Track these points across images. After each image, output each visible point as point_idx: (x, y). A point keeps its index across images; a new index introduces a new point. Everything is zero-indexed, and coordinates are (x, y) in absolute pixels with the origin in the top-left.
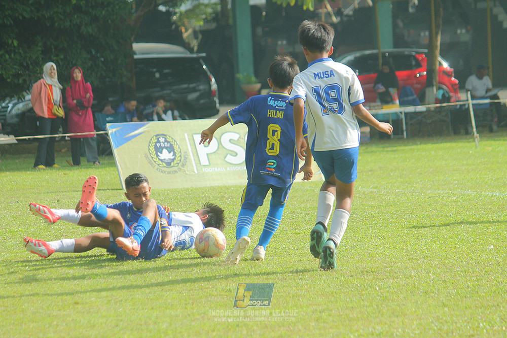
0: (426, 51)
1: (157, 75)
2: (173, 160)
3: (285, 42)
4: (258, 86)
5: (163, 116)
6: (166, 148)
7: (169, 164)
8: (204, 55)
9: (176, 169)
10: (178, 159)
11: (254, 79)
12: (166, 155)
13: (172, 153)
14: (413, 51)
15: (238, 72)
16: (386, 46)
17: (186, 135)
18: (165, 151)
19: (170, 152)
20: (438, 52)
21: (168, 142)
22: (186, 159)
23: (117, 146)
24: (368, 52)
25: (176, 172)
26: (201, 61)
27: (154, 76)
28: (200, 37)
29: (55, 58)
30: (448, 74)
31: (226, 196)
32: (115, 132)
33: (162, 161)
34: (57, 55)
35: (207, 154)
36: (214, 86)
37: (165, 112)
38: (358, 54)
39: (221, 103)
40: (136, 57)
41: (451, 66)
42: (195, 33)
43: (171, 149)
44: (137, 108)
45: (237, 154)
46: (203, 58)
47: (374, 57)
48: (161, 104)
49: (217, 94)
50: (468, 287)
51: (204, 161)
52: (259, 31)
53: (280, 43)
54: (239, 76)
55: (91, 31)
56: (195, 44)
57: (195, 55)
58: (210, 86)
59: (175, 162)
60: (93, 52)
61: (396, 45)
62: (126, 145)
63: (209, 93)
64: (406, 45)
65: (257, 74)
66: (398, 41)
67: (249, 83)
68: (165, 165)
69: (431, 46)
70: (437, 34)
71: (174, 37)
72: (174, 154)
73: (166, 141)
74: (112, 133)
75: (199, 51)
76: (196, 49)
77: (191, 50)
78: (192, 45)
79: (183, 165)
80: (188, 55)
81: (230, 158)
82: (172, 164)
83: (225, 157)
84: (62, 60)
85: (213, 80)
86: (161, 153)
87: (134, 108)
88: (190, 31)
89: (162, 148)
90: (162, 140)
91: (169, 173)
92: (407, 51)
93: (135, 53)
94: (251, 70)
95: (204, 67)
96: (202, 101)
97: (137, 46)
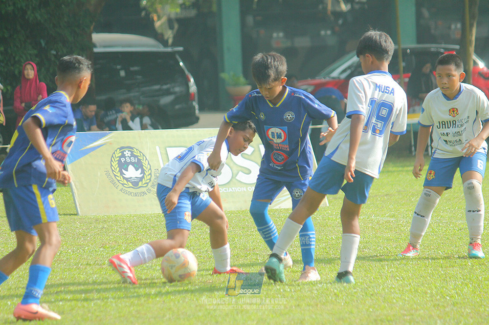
0: (457, 47)
1: (122, 73)
2: (141, 179)
3: (281, 35)
4: (248, 89)
5: (130, 124)
6: (133, 164)
7: (136, 184)
8: (181, 49)
10: (147, 178)
11: (242, 79)
12: (132, 173)
13: (140, 171)
14: (440, 47)
15: (223, 71)
16: (407, 41)
17: (157, 148)
18: (131, 167)
19: (137, 169)
21: (135, 156)
23: (71, 161)
26: (178, 57)
27: (119, 74)
28: (176, 26)
30: (485, 77)
33: (127, 179)
36: (193, 88)
37: (132, 119)
39: (202, 109)
40: (96, 50)
41: (488, 66)
42: (170, 22)
43: (139, 166)
46: (178, 52)
48: (127, 108)
49: (196, 97)
52: (250, 20)
53: (275, 35)
54: (225, 76)
55: (39, 18)
56: (169, 35)
57: (169, 50)
58: (188, 88)
60: (43, 44)
61: (419, 41)
62: (82, 160)
63: (188, 96)
64: (433, 40)
65: (246, 75)
67: (237, 84)
68: (131, 185)
69: (463, 41)
70: (471, 26)
71: (144, 26)
72: (143, 172)
73: (133, 155)
75: (174, 44)
76: (170, 41)
77: (165, 43)
78: (166, 37)
80: (161, 49)
82: (140, 184)
85: (192, 80)
87: (93, 113)
88: (164, 19)
89: (128, 165)
90: (127, 153)
92: (433, 47)
93: (95, 46)
94: (240, 68)
95: (181, 64)
96: (177, 107)
97: (97, 37)
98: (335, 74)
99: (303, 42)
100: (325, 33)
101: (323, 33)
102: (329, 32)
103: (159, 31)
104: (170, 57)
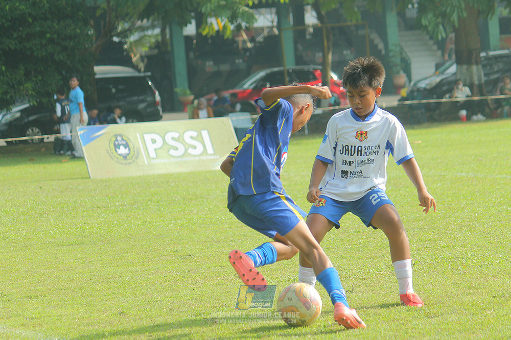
0: (320, 67)
1: (114, 90)
2: (128, 154)
3: (211, 63)
4: (192, 97)
5: (118, 120)
6: (123, 145)
7: (125, 157)
8: (149, 74)
9: (131, 161)
10: (132, 153)
11: (188, 92)
12: (123, 150)
13: (127, 149)
14: (311, 67)
15: (176, 87)
16: (290, 64)
17: (138, 135)
18: (122, 147)
19: (125, 148)
20: (329, 68)
21: (124, 140)
22: (138, 153)
23: (85, 144)
24: (276, 69)
25: (131, 163)
27: (111, 91)
28: (146, 60)
29: (34, 79)
30: (338, 85)
31: (171, 181)
32: (83, 134)
33: (120, 155)
34: (36, 77)
35: (155, 150)
36: (158, 98)
37: (120, 118)
38: (268, 71)
39: (164, 111)
40: (97, 76)
41: (340, 78)
42: (142, 58)
43: (126, 146)
44: (98, 115)
45: (177, 149)
46: (148, 76)
47: (281, 73)
48: (118, 112)
49: (160, 104)
50: (360, 243)
51: (153, 154)
52: (192, 55)
53: (207, 63)
54: (178, 90)
55: (62, 58)
56: (142, 66)
57: (142, 75)
58: (154, 98)
59: (130, 155)
60: (64, 73)
61: (297, 63)
62: (92, 144)
63: (155, 103)
64: (305, 63)
65: (190, 88)
66: (299, 60)
67: (185, 94)
68: (122, 158)
69: (324, 63)
70: (328, 53)
71: (126, 61)
72: (129, 150)
73: (122, 139)
74: (80, 135)
75: (145, 71)
76: (142, 70)
77: (139, 71)
78: (139, 67)
79: (136, 158)
80: (136, 74)
81: (172, 152)
82: (128, 157)
83: (169, 151)
84: (40, 81)
85: (157, 93)
86: (119, 148)
88: (138, 56)
89: (120, 145)
90: (119, 138)
91: (125, 164)
92: (306, 68)
93: (95, 74)
94: (186, 85)
95: (150, 83)
96: (149, 110)
97: (97, 69)
98: (246, 86)
99: (225, 67)
100: (239, 61)
101: (237, 61)
102: (241, 61)
103: (135, 63)
104: (144, 79)
